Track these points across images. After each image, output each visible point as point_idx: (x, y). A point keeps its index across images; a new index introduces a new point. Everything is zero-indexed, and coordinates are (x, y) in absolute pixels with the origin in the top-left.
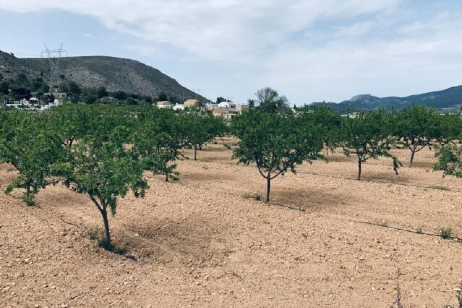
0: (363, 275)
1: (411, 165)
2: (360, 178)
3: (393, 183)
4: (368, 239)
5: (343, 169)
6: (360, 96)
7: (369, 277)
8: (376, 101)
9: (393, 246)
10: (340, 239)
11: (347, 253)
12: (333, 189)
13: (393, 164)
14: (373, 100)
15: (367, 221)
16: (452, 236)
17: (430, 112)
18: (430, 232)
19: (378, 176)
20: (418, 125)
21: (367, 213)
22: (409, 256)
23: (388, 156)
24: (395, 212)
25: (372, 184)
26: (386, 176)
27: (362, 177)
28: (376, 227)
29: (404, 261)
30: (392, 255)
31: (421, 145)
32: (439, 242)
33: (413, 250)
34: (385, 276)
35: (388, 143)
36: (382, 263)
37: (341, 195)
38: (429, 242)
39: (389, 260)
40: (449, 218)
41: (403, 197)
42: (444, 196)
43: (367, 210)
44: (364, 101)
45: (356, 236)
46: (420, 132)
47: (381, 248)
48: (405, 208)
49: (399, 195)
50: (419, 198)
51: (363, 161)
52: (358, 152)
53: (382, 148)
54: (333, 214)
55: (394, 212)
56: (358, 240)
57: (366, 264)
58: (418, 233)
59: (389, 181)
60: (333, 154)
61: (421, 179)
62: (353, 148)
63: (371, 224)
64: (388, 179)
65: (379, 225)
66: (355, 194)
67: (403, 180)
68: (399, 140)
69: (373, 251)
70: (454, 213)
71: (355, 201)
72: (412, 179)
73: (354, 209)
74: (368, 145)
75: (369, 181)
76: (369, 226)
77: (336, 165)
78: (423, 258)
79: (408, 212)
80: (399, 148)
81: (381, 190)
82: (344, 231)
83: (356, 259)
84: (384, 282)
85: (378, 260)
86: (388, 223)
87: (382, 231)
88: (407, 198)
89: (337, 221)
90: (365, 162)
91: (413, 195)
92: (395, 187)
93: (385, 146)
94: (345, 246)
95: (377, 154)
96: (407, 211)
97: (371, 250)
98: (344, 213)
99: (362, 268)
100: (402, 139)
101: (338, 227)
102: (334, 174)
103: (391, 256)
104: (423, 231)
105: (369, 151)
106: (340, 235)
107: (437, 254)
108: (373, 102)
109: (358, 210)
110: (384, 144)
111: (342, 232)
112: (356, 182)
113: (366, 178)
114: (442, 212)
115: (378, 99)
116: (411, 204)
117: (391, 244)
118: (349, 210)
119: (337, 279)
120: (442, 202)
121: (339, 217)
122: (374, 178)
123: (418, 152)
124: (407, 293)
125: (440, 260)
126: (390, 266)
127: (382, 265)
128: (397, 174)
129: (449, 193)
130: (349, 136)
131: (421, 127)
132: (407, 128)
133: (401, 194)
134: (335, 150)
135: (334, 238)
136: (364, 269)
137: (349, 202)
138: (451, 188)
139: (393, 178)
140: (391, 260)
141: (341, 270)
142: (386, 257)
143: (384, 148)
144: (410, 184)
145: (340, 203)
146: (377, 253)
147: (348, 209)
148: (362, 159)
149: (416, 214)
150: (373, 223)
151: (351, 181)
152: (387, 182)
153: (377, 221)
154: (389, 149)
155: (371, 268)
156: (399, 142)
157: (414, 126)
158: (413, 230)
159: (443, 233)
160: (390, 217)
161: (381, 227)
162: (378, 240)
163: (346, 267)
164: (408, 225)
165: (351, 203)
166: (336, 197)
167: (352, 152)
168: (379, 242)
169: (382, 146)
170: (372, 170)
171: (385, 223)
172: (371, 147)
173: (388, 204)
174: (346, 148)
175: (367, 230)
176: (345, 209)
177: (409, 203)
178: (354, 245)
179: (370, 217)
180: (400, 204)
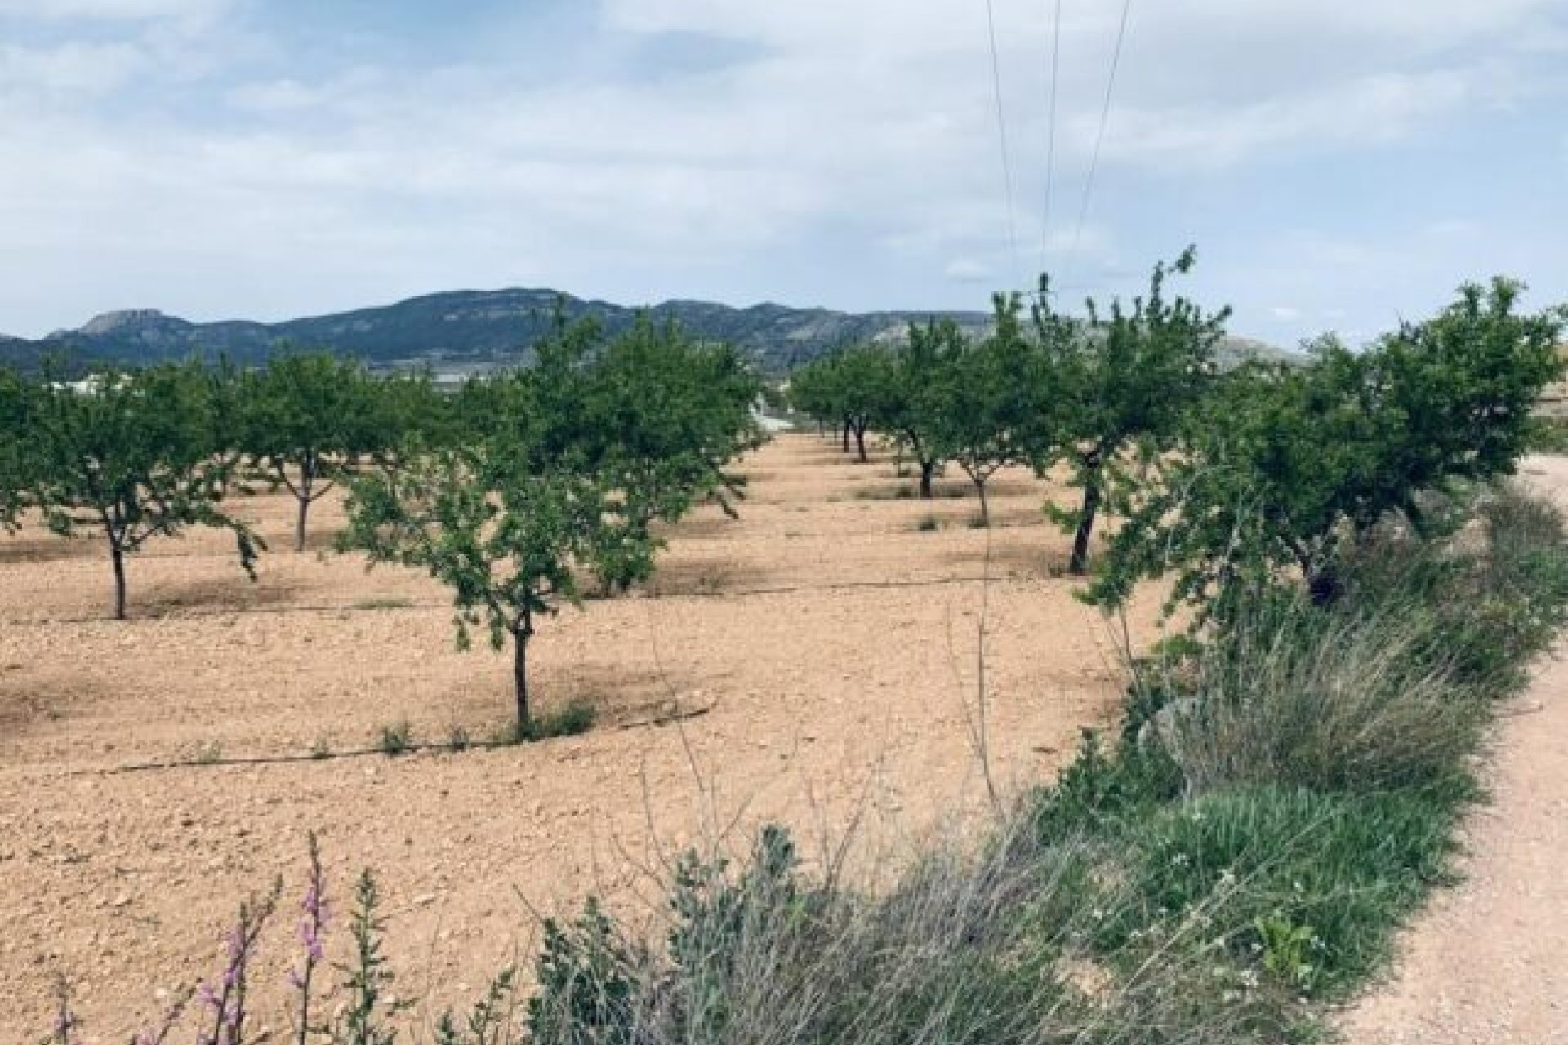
0: (125, 958)
1: (302, 542)
2: (127, 611)
3: (243, 610)
4: (148, 826)
5: (57, 586)
6: (124, 313)
7: (148, 956)
8: (181, 332)
9: (237, 822)
10: (36, 854)
11: (64, 900)
12: (13, 667)
13: (235, 547)
14: (174, 332)
15: (148, 760)
16: (416, 741)
17: (343, 372)
18: (352, 745)
19: (191, 592)
20: (311, 413)
21: (147, 733)
22: (289, 840)
23: (218, 520)
24: (248, 705)
25: (168, 625)
26: (221, 590)
27: (134, 605)
28: (180, 771)
29: (273, 861)
30: (234, 853)
31: (323, 475)
32: (377, 772)
33: (300, 816)
34: (207, 932)
35: (210, 478)
36: (195, 893)
37: (45, 687)
38: (350, 780)
39: (220, 873)
40: (408, 689)
41: (275, 652)
42: (397, 625)
43: (149, 721)
44: (139, 335)
45: (104, 826)
46: (318, 437)
47: (194, 843)
48: (279, 689)
49: (263, 647)
50: (326, 648)
51: (127, 549)
52: (105, 520)
53: (191, 498)
54: (12, 764)
55: (242, 709)
56: (111, 835)
57: (138, 915)
58: (320, 757)
59: (231, 608)
60: (12, 533)
61: (332, 585)
62: (86, 503)
63: (161, 766)
64: (225, 601)
65: (191, 763)
66: (103, 673)
67: (276, 596)
68: (254, 464)
69: (166, 860)
70: (422, 672)
71: (102, 697)
72: (303, 589)
73: (99, 727)
74: (141, 491)
75: (157, 617)
76: (152, 777)
77: (29, 577)
78: (330, 833)
79: (289, 700)
80: (250, 492)
81: (199, 642)
82: (57, 818)
83: (98, 908)
84: (200, 955)
85: (183, 886)
86: (221, 746)
87: (201, 782)
88: (287, 655)
89: (26, 786)
90: (137, 550)
91: (307, 640)
92: (247, 623)
93: (202, 488)
94: (58, 873)
95: (175, 519)
96: (284, 696)
97: (161, 859)
98: (56, 750)
99: (123, 933)
100: (265, 461)
101: (31, 811)
102: (16, 611)
103: (230, 857)
104: (333, 749)
105: (148, 511)
106: (38, 838)
107: (371, 810)
108: (173, 339)
109: (113, 728)
110: (199, 481)
111: (47, 824)
112: (108, 628)
113: (148, 606)
114: (388, 677)
115: (190, 327)
116: (300, 670)
117: (232, 818)
118: (77, 737)
119: (19, 1008)
120: (391, 646)
121: (36, 770)
122: (178, 602)
123: (317, 501)
124: (277, 962)
125: (378, 824)
126: (224, 895)
127: (197, 898)
128: (254, 577)
129: (408, 614)
130: (62, 461)
131: (319, 419)
132: (274, 424)
133: (269, 641)
134: (19, 518)
135: (10, 857)
136: (132, 934)
137: (78, 708)
138: (418, 600)
139: (244, 595)
140: (228, 872)
141: (34, 970)
142: (211, 868)
143: (201, 497)
144: (297, 605)
145: (39, 716)
146: (179, 864)
147: (75, 730)
148: (126, 542)
149: (315, 700)
150: (167, 761)
151: (90, 625)
152: (223, 612)
153: (184, 752)
154: (217, 497)
155: (158, 923)
156: (255, 471)
157: (295, 416)
158: (301, 754)
159: (386, 741)
160: (230, 727)
161: (197, 768)
162: (184, 819)
163: (57, 951)
164: (286, 740)
165: (86, 710)
166: (25, 699)
167: (81, 521)
168: (188, 824)
169: (192, 490)
170: (168, 577)
171: (212, 751)
172: (154, 497)
173: (223, 685)
174: (57, 508)
175: (146, 793)
176: (62, 737)
177: (291, 668)
178: (94, 858)
179: (156, 743)
180: (264, 675)
